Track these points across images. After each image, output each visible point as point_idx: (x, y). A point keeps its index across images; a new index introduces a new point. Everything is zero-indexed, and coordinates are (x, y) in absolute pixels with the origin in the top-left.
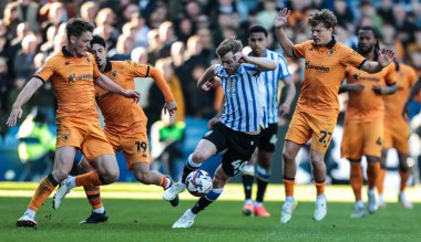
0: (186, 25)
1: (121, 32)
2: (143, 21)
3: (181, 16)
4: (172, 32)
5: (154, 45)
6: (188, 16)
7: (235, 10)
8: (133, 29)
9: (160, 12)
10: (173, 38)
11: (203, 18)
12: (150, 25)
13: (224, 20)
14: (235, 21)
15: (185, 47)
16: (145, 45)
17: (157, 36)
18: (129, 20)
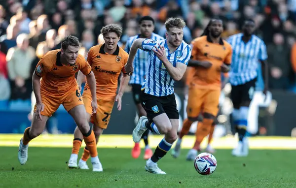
0: (57, 18)
1: (9, 23)
2: (26, 15)
3: (53, 11)
4: (47, 22)
5: (33, 33)
6: (58, 11)
7: (93, 6)
8: (18, 21)
9: (38, 8)
10: (48, 27)
11: (70, 13)
12: (31, 17)
13: (86, 14)
14: (94, 15)
15: (57, 34)
16: (27, 32)
17: (36, 26)
18: (15, 14)
